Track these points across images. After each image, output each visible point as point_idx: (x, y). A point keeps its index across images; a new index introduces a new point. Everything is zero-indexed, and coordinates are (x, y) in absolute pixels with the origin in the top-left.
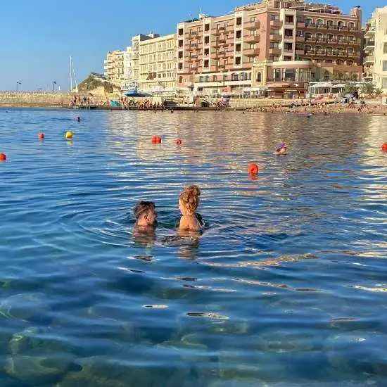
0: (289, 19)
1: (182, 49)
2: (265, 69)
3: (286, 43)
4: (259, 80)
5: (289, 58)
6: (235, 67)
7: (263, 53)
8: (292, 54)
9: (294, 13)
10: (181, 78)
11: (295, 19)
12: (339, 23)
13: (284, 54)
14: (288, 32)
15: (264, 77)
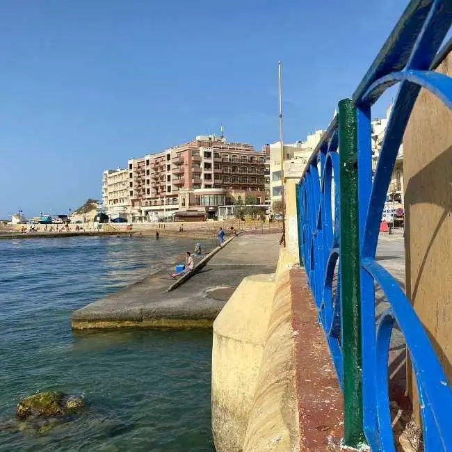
0: (208, 155)
1: (132, 189)
2: (187, 195)
3: (205, 175)
4: (184, 205)
5: (209, 186)
6: (168, 194)
7: (187, 183)
8: (212, 183)
9: (211, 150)
10: (133, 203)
11: (212, 155)
12: (252, 158)
13: (204, 182)
14: (208, 166)
15: (187, 202)
